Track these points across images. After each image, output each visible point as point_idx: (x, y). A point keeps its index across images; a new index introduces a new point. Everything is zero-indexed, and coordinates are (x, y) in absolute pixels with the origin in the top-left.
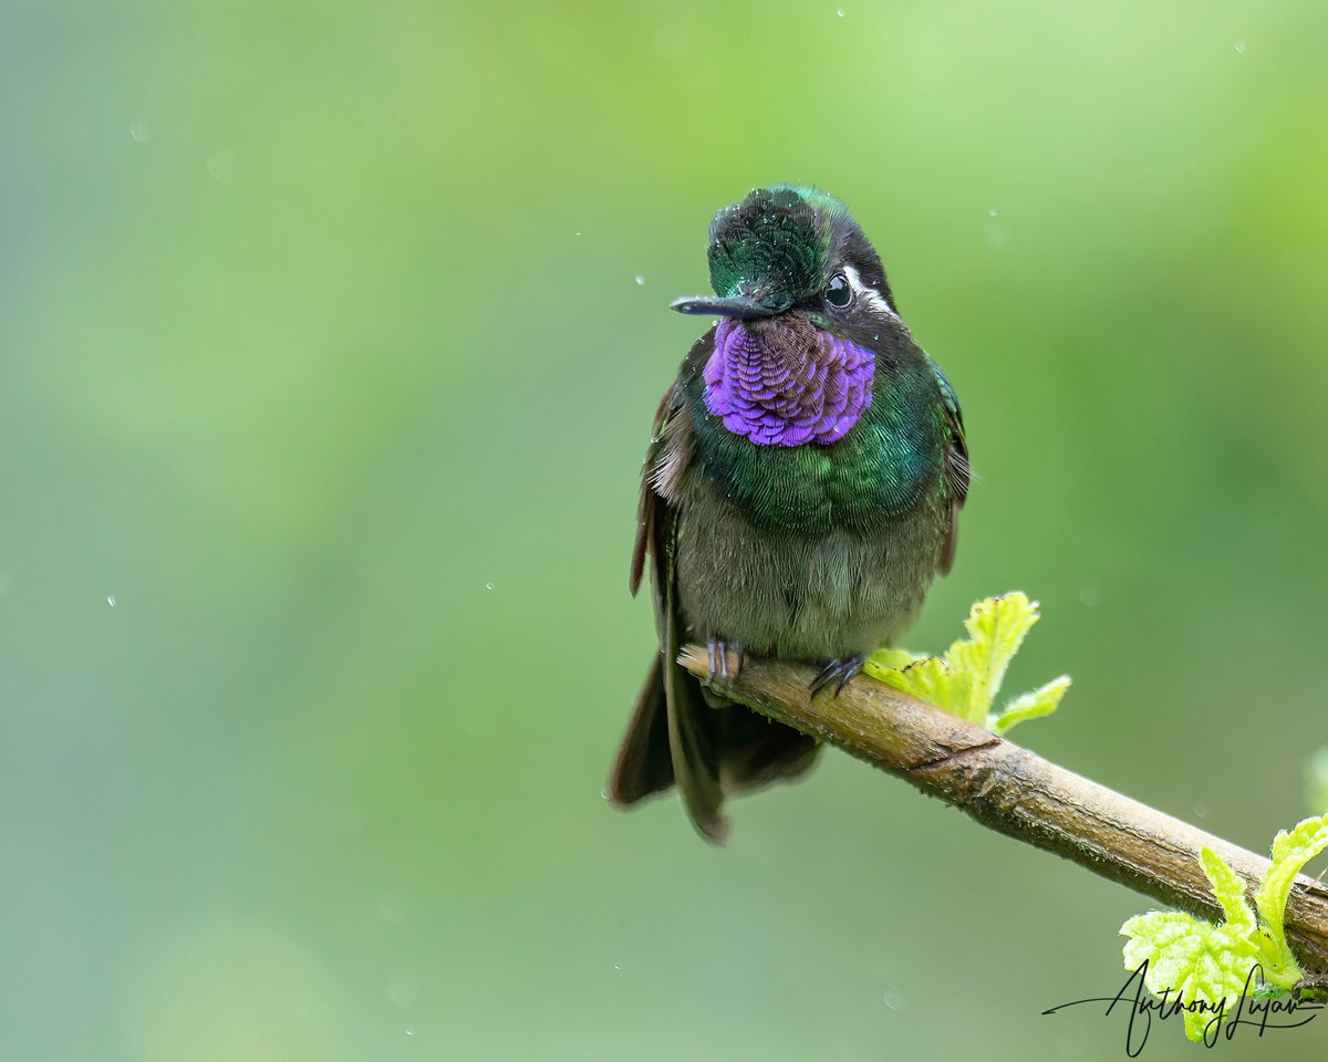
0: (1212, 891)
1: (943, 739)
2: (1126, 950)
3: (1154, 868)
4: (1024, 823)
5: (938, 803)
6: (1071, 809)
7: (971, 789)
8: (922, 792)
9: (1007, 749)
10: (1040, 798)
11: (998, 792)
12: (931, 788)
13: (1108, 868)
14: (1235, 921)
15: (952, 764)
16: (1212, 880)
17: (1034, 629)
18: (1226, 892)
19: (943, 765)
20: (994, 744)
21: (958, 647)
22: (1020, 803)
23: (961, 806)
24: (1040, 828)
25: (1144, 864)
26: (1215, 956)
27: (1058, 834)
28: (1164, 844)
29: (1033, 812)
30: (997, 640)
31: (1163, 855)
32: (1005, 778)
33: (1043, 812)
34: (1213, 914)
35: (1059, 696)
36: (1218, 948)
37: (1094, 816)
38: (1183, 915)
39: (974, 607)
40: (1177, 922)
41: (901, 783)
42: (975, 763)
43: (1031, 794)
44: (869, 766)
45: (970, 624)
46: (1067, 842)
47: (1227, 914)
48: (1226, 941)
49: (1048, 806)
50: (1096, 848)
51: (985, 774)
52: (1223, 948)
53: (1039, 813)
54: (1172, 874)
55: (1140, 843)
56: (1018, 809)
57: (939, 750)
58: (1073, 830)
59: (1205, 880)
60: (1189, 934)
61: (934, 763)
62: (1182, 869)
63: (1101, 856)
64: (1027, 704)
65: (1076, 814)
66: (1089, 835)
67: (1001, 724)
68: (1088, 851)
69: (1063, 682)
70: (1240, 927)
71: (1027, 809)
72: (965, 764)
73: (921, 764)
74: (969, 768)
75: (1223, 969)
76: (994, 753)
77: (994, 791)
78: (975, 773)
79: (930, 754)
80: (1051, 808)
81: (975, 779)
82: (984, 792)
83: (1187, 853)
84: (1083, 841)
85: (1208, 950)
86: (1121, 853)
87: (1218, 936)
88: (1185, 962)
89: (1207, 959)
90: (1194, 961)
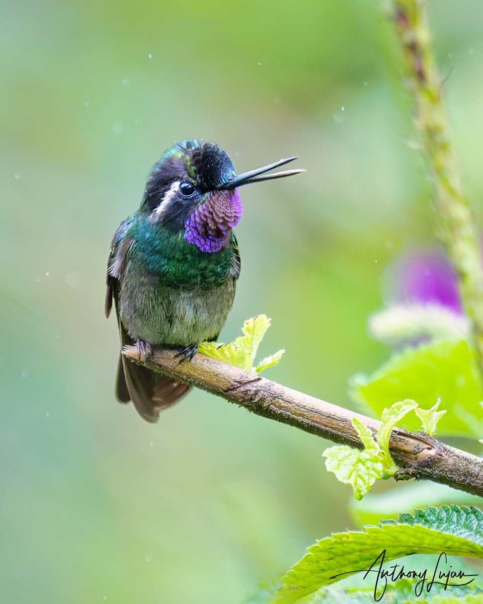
0: (358, 436)
1: (238, 379)
2: (326, 463)
3: (331, 427)
4: (274, 412)
5: (236, 406)
6: (294, 405)
7: (251, 399)
8: (229, 401)
9: (264, 382)
10: (281, 401)
11: (263, 400)
12: (233, 399)
13: (310, 429)
14: (370, 447)
15: (242, 389)
16: (358, 431)
17: (269, 329)
18: (364, 436)
19: (238, 390)
20: (259, 379)
21: (239, 340)
22: (273, 404)
23: (246, 406)
24: (281, 414)
25: (326, 426)
26: (364, 464)
27: (289, 416)
28: (335, 417)
29: (278, 407)
30: (254, 336)
31: (335, 422)
32: (265, 393)
33: (282, 407)
34: (360, 446)
35: (280, 357)
36: (364, 459)
37: (304, 407)
38: (347, 447)
39: (245, 322)
40: (345, 449)
41: (220, 398)
42: (252, 388)
43: (277, 400)
44: (206, 392)
45: (244, 329)
46: (293, 419)
47: (365, 445)
48: (368, 457)
49: (284, 404)
50: (306, 421)
51: (256, 392)
52: (367, 460)
53: (280, 407)
54: (339, 430)
55: (324, 417)
56: (271, 406)
57: (236, 383)
58: (295, 414)
59: (355, 431)
60: (351, 455)
61: (234, 389)
62: (343, 427)
63: (308, 424)
64: (268, 361)
65: (296, 407)
66: (303, 415)
67: (257, 371)
68: (302, 422)
69: (282, 351)
70: (373, 450)
71: (276, 406)
72: (248, 389)
73: (229, 390)
74: (250, 390)
75: (368, 468)
76: (259, 383)
77: (261, 399)
78: (253, 392)
79: (232, 386)
80: (285, 405)
81: (252, 395)
82: (256, 400)
83: (345, 421)
84: (300, 419)
85: (360, 461)
86: (317, 422)
87: (364, 455)
88: (352, 467)
89: (360, 465)
90: (355, 466)
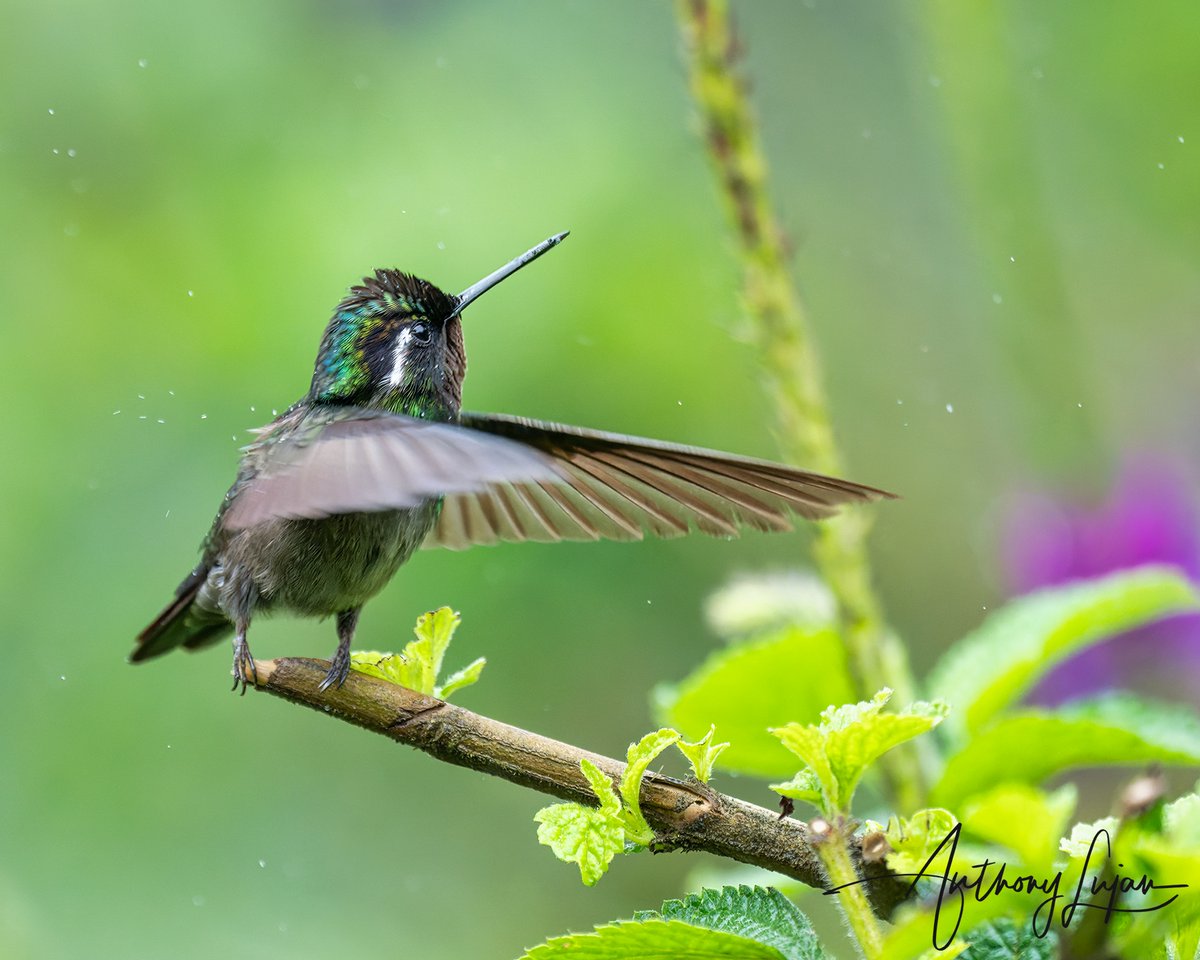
0: (591, 787)
1: (407, 706)
2: (539, 831)
3: (551, 775)
4: (465, 755)
5: (408, 748)
6: (495, 743)
7: (429, 737)
8: (397, 741)
9: (450, 707)
10: (474, 738)
11: (446, 737)
12: (403, 739)
13: (522, 779)
14: (608, 805)
15: (416, 721)
16: (590, 780)
17: (458, 629)
18: (599, 785)
19: (408, 723)
20: (441, 706)
21: (411, 647)
22: (462, 743)
23: (424, 749)
24: (476, 757)
25: (546, 774)
26: (597, 830)
27: (487, 760)
28: (557, 759)
29: (470, 747)
30: (435, 639)
31: (557, 766)
32: (450, 727)
33: (477, 747)
34: (592, 802)
35: (479, 670)
36: (597, 824)
37: (510, 746)
38: (574, 804)
39: (419, 619)
40: (570, 810)
41: (383, 737)
42: (430, 720)
43: (468, 736)
44: (361, 728)
45: (417, 631)
46: (495, 764)
47: (602, 801)
48: (604, 819)
49: (479, 743)
50: (513, 767)
51: (437, 726)
52: (601, 824)
53: (474, 748)
54: (564, 779)
55: (541, 761)
56: (460, 746)
57: (405, 713)
58: (497, 757)
59: (586, 781)
60: (579, 817)
61: (403, 722)
62: (570, 775)
63: (517, 772)
64: (458, 678)
65: (498, 746)
66: (508, 759)
67: (443, 693)
68: (508, 769)
69: (482, 661)
70: (611, 809)
71: (466, 746)
72: (423, 721)
73: (395, 723)
74: (426, 723)
75: (603, 837)
76: (441, 712)
77: (443, 736)
78: (430, 726)
79: (400, 717)
80: (482, 744)
81: (430, 730)
82: (437, 738)
83: (572, 764)
84: (505, 764)
85: (591, 826)
86: (530, 769)
87: (598, 816)
88: (580, 837)
89: (592, 832)
90: (583, 834)
